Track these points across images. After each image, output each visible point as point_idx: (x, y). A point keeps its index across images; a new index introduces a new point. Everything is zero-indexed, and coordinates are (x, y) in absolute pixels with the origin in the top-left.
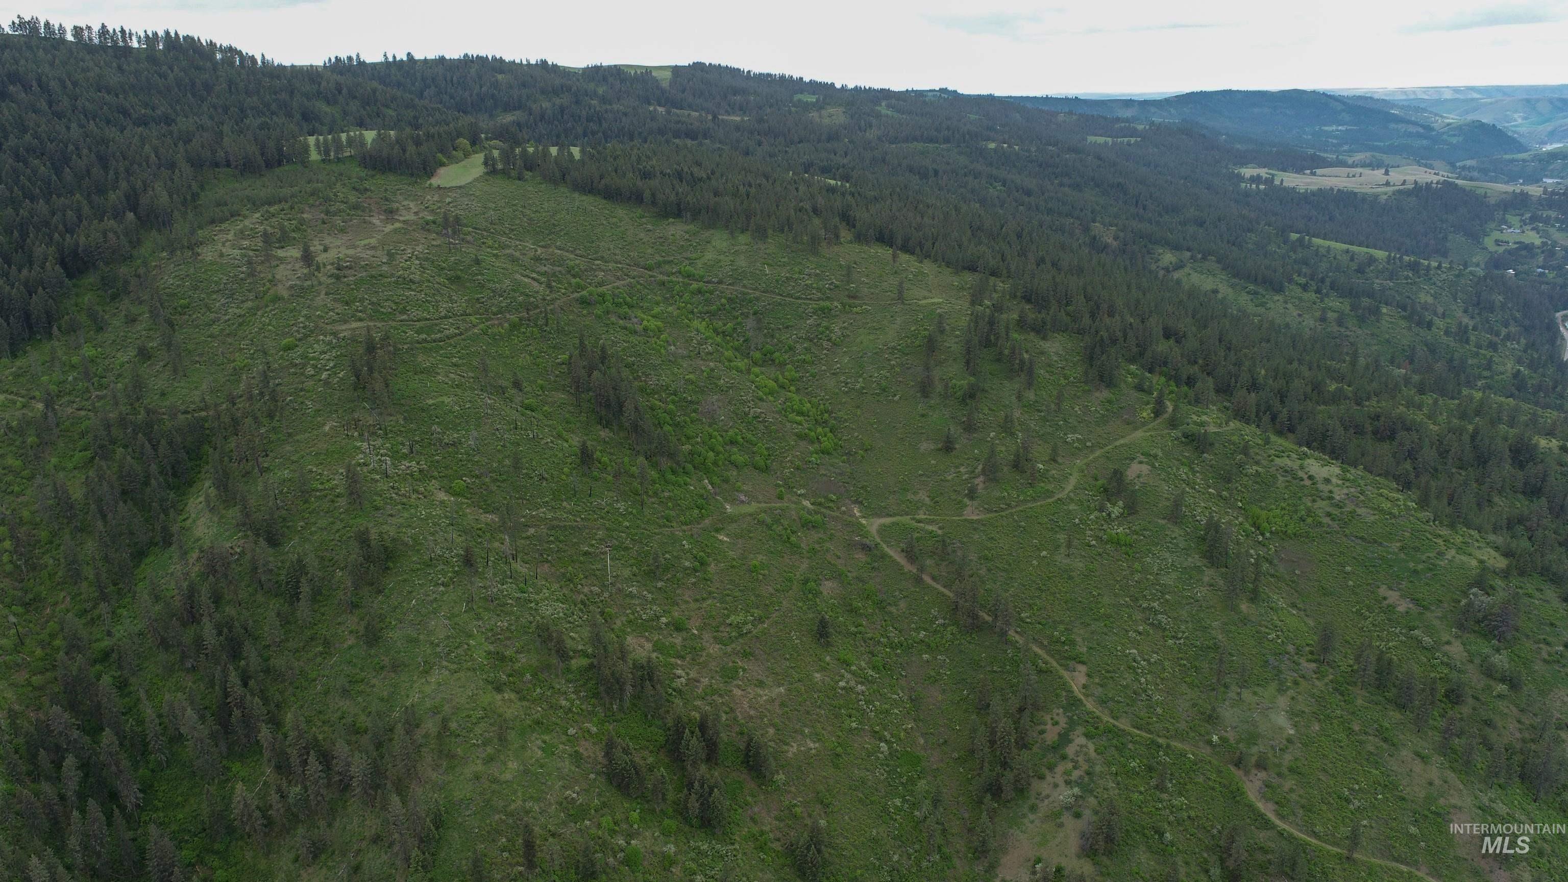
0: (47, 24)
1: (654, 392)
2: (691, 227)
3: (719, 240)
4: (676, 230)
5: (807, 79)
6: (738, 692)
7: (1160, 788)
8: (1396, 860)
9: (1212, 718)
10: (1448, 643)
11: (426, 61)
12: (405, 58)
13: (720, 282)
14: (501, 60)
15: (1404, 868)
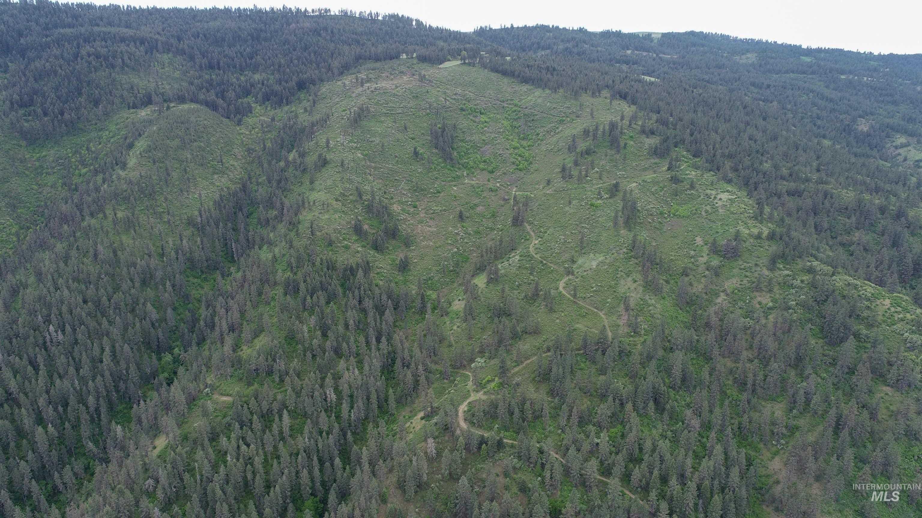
0: (351, 12)
1: (467, 142)
2: (532, 87)
3: (538, 92)
4: (525, 88)
5: (779, 42)
6: (420, 226)
7: (531, 274)
8: (595, 308)
9: (573, 262)
10: (702, 256)
11: (518, 27)
12: (509, 27)
13: (526, 108)
14: (557, 27)
15: (596, 310)
